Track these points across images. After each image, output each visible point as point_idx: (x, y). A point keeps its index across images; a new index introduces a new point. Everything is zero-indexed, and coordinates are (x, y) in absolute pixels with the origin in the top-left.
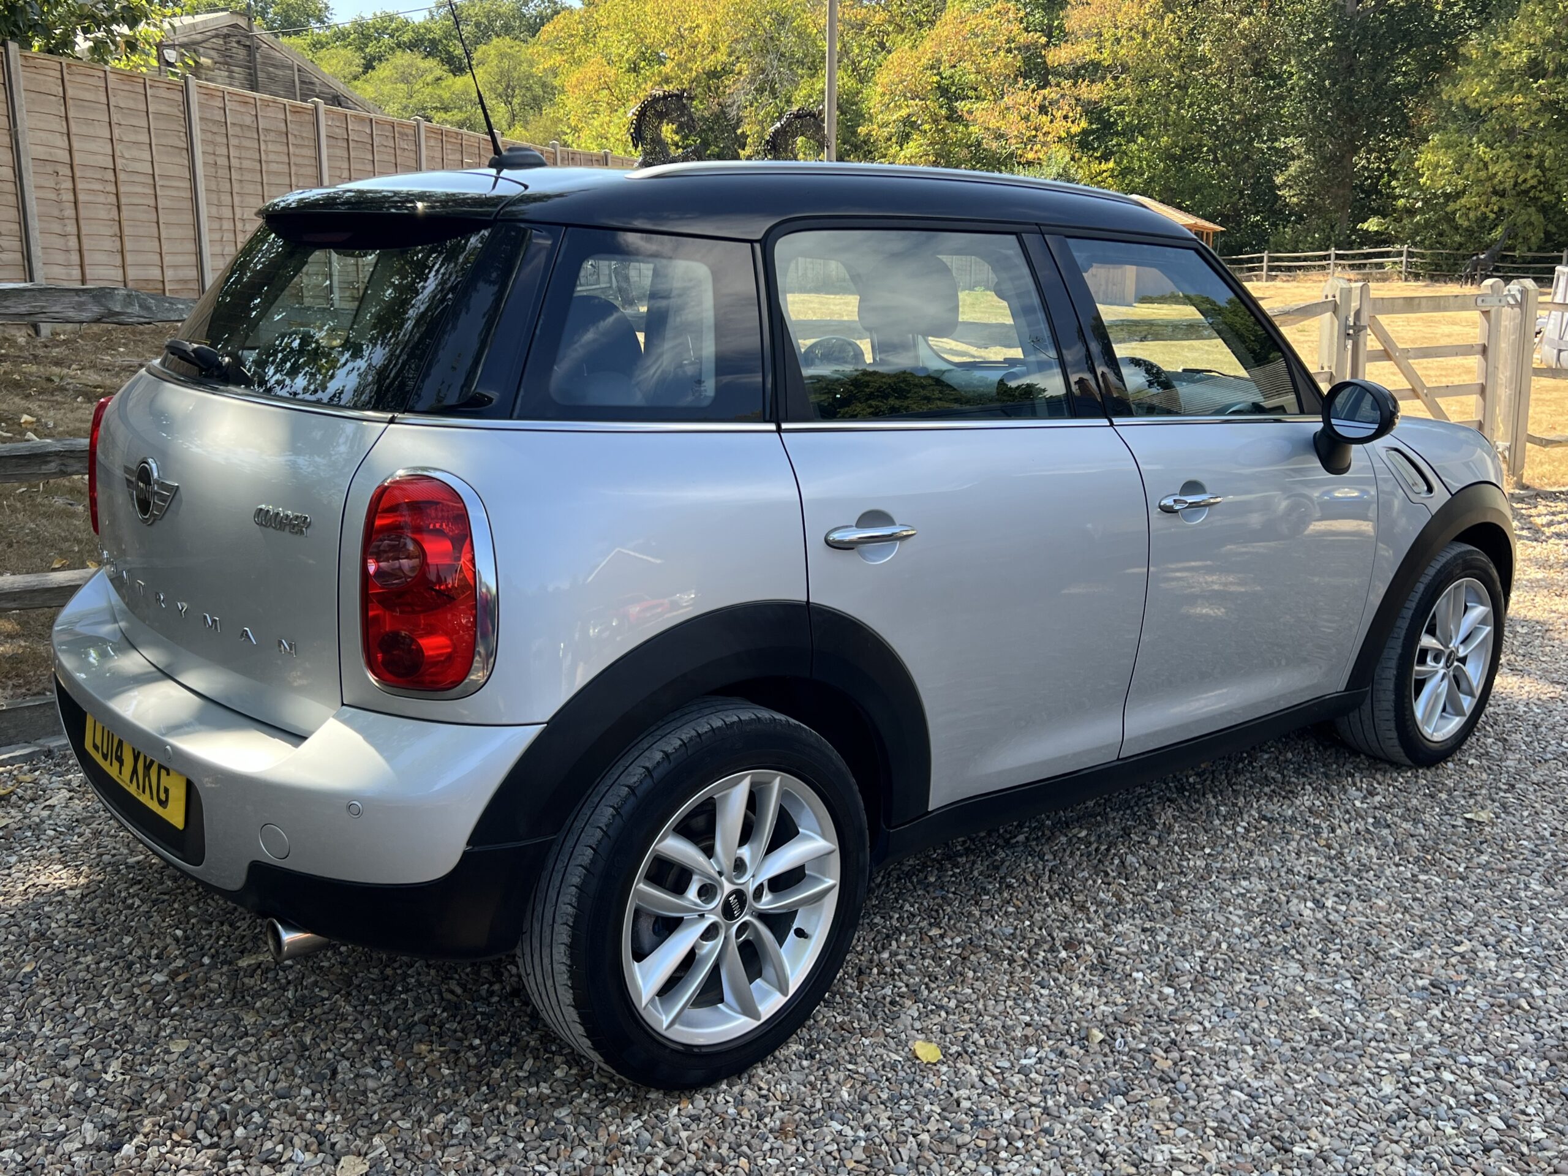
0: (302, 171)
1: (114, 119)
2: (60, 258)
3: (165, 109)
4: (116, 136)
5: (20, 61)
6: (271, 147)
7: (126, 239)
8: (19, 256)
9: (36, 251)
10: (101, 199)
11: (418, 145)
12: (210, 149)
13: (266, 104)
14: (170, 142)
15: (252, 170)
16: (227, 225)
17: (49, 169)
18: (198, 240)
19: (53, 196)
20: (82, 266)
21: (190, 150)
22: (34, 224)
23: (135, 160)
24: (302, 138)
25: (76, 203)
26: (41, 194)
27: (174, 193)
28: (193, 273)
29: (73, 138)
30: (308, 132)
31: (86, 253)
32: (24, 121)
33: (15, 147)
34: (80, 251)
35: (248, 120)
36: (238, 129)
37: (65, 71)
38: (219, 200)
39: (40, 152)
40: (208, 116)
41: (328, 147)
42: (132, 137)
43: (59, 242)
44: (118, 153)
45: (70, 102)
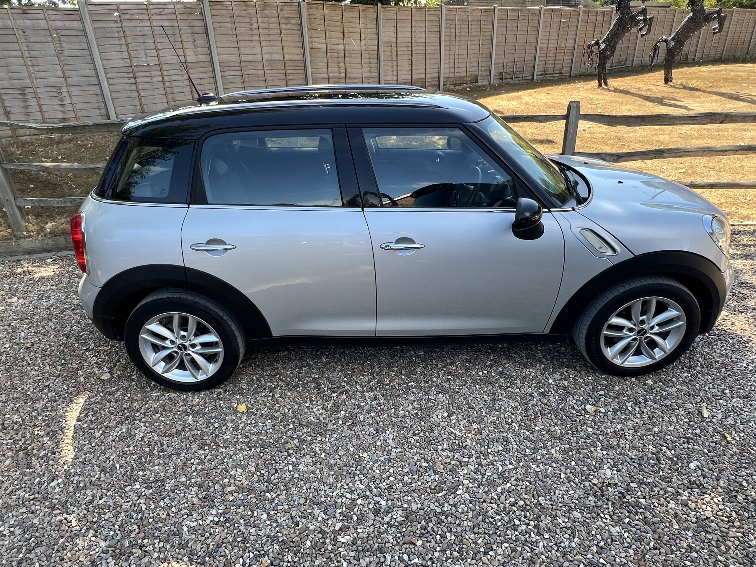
0: (486, 34)
1: (413, 24)
2: (390, 73)
3: (432, 18)
4: (413, 30)
5: (382, 9)
6: (473, 26)
7: (413, 65)
9: (382, 72)
10: (406, 52)
11: (540, 18)
12: (448, 30)
13: (473, 10)
14: (433, 30)
15: (465, 36)
16: (452, 57)
17: (389, 45)
18: (440, 64)
19: (390, 54)
20: (397, 76)
21: (440, 32)
22: (382, 63)
23: (420, 38)
24: (487, 21)
25: (397, 55)
26: (385, 53)
27: (432, 48)
28: (437, 75)
29: (398, 33)
30: (490, 19)
31: (399, 71)
32: (381, 29)
33: (378, 39)
34: (397, 71)
35: (465, 18)
36: (461, 21)
37: (397, 10)
38: (450, 49)
39: (387, 39)
40: (449, 18)
41: (498, 23)
42: (419, 30)
43: (390, 69)
44: (413, 36)
45: (398, 21)
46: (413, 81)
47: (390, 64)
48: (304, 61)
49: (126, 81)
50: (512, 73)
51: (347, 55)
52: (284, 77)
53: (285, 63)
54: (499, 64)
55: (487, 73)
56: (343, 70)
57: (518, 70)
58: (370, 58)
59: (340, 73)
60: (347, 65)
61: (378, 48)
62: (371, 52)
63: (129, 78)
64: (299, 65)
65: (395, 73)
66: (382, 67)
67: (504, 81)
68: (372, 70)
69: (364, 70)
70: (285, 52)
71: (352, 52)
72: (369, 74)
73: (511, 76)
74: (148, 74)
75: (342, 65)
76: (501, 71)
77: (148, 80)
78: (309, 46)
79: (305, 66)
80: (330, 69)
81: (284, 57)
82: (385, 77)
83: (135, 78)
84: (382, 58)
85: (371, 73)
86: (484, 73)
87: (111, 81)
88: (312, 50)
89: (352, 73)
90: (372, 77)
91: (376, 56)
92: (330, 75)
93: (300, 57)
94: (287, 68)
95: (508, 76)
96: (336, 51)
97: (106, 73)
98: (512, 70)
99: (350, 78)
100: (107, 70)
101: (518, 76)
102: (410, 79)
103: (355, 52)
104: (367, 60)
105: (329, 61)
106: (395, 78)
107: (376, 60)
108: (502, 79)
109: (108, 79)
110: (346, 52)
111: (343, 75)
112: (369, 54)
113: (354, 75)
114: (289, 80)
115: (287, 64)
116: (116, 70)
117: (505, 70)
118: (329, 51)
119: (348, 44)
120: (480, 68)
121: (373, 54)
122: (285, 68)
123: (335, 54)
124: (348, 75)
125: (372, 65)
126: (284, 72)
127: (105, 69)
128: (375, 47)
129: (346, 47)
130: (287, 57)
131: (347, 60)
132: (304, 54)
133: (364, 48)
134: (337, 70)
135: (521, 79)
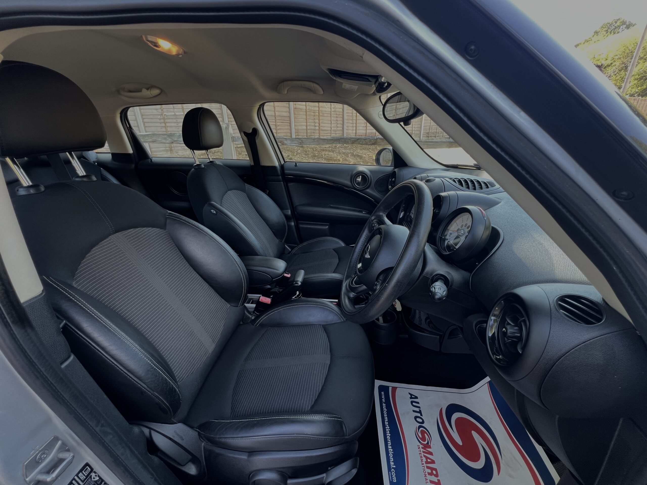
2: (351, 128)
8: (341, 128)
9: (345, 127)
19: (351, 115)
22: (346, 121)
25: (356, 116)
26: (348, 114)
31: (357, 127)
34: (356, 127)
46: (367, 134)
47: (351, 122)
48: (290, 117)
49: (158, 124)
50: (435, 133)
51: (320, 114)
52: (275, 127)
53: (275, 118)
54: (427, 126)
55: (418, 132)
56: (317, 125)
57: (439, 131)
58: (337, 117)
59: (315, 126)
60: (321, 121)
61: (343, 111)
62: (338, 113)
63: (161, 123)
64: (286, 119)
65: (355, 128)
66: (345, 123)
67: (430, 138)
68: (338, 125)
69: (333, 125)
70: (276, 110)
71: (325, 112)
72: (335, 128)
73: (434, 135)
74: (175, 121)
75: (317, 121)
76: (428, 131)
77: (175, 125)
78: (294, 107)
79: (290, 120)
80: (308, 124)
81: (275, 114)
82: (347, 131)
83: (165, 123)
84: (346, 117)
85: (338, 127)
86: (416, 132)
87: (146, 125)
88: (295, 110)
89: (324, 127)
90: (338, 131)
91: (341, 116)
92: (308, 127)
93: (287, 114)
94: (277, 121)
95: (433, 135)
96: (313, 111)
97: (143, 119)
98: (436, 131)
99: (322, 130)
100: (144, 117)
101: (440, 135)
102: (365, 133)
103: (327, 112)
104: (335, 119)
105: (308, 118)
106: (354, 132)
107: (341, 119)
108: (428, 137)
109: (144, 123)
110: (320, 112)
111: (317, 128)
112: (337, 114)
113: (325, 128)
114: (278, 129)
115: (277, 119)
116: (151, 117)
117: (430, 131)
118: (308, 111)
119: (322, 107)
120: (414, 129)
121: (339, 115)
122: (276, 121)
123: (311, 113)
124: (321, 128)
125: (339, 122)
126: (274, 123)
127: (142, 115)
128: (341, 110)
129: (321, 109)
130: (277, 114)
131: (321, 118)
132: (289, 112)
133: (333, 110)
134: (313, 124)
135: (442, 137)
